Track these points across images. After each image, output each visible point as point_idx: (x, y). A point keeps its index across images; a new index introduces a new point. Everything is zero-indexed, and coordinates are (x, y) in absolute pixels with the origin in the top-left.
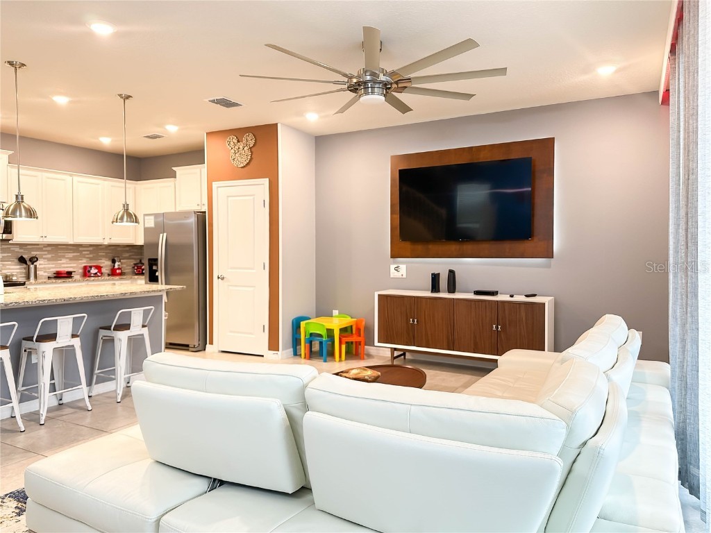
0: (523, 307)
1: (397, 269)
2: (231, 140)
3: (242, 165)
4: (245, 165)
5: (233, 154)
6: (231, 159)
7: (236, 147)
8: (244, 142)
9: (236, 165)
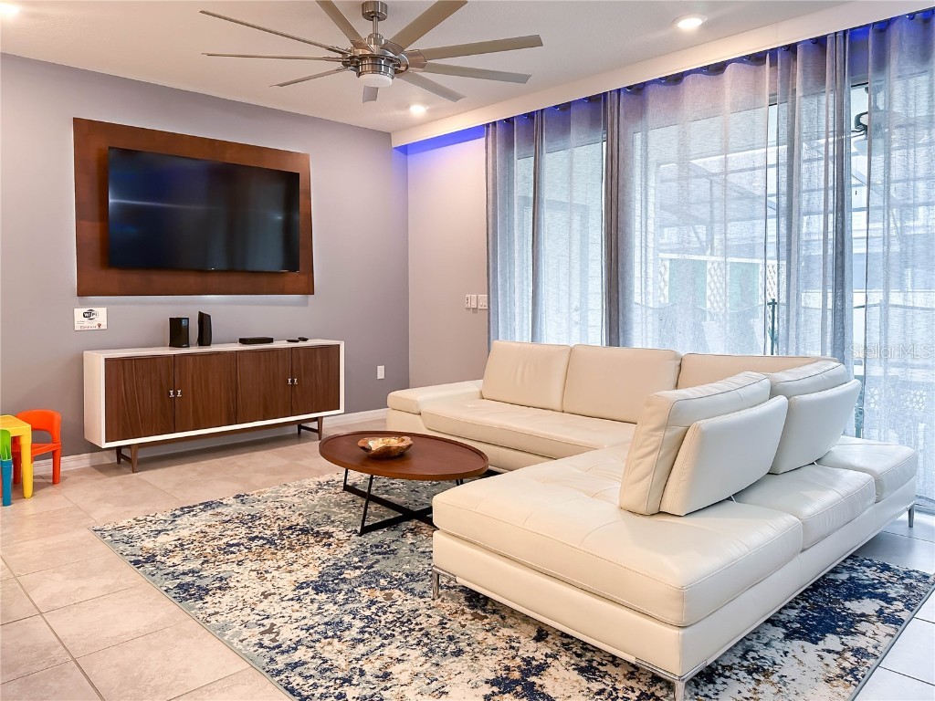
0: (318, 351)
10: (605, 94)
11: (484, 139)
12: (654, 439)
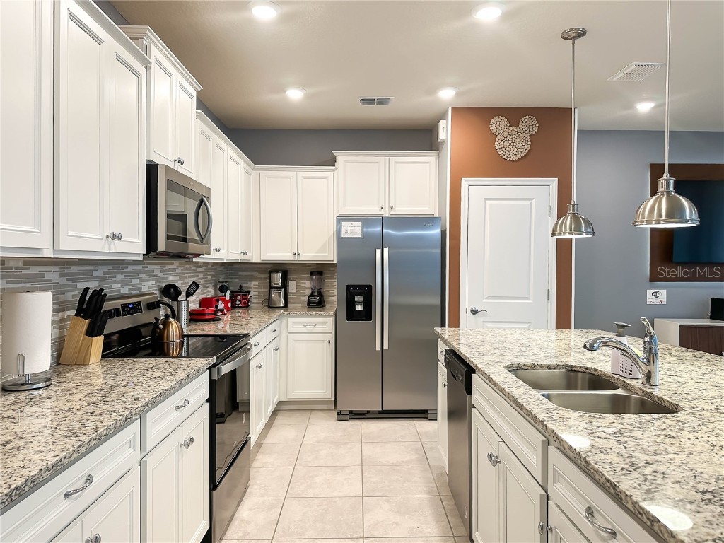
1: (654, 294)
2: (498, 123)
3: (515, 158)
4: (520, 157)
5: (500, 141)
6: (497, 148)
7: (506, 133)
8: (520, 126)
9: (504, 157)
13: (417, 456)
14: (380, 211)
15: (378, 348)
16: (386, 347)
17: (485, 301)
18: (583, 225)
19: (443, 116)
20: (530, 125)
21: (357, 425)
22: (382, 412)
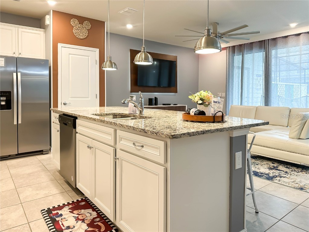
2: (74, 21)
3: (82, 38)
4: (84, 38)
5: (75, 29)
6: (74, 32)
7: (78, 26)
8: (84, 25)
9: (77, 37)
10: (265, 40)
11: (226, 50)
12: (299, 123)
13: (41, 168)
14: (13, 55)
15: (15, 123)
16: (20, 122)
17: (70, 99)
18: (113, 65)
19: (48, 13)
20: (87, 25)
21: (3, 163)
22: (18, 154)
